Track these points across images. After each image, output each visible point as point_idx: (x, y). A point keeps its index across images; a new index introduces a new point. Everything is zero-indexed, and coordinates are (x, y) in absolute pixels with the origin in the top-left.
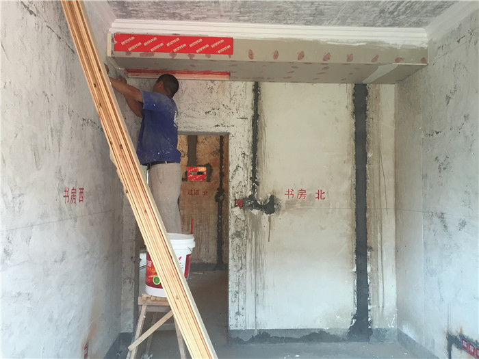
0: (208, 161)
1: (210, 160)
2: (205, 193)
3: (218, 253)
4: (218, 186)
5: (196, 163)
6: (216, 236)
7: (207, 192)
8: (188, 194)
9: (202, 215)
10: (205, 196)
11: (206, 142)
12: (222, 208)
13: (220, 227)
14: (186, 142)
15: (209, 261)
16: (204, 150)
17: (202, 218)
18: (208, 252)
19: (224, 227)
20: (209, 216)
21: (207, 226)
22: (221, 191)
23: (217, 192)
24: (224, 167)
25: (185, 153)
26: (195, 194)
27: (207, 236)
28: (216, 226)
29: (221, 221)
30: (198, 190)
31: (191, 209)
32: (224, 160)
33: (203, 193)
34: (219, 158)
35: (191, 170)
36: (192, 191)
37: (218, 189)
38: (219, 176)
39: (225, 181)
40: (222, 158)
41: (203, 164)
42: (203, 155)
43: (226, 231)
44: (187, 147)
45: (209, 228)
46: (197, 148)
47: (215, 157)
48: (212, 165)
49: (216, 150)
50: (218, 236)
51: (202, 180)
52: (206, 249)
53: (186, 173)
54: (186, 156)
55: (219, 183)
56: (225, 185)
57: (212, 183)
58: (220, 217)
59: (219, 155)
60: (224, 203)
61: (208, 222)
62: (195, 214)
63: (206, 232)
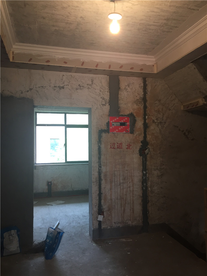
0: (131, 111)
1: (133, 109)
2: (129, 146)
3: (143, 214)
4: (141, 138)
5: (119, 112)
6: (141, 195)
7: (131, 145)
8: (111, 148)
9: (126, 171)
10: (129, 149)
11: (129, 89)
12: (146, 163)
13: (145, 184)
14: (107, 87)
15: (134, 223)
16: (126, 98)
17: (126, 174)
18: (133, 212)
19: (149, 184)
20: (133, 172)
21: (131, 183)
22: (145, 144)
23: (141, 146)
24: (148, 117)
25: (106, 101)
26: (118, 148)
27: (131, 195)
28: (141, 183)
29: (146, 178)
30: (121, 144)
31: (114, 164)
32: (147, 109)
33: (127, 147)
34: (142, 107)
35: (114, 121)
36: (114, 144)
37: (142, 142)
38: (142, 128)
39: (149, 133)
40: (145, 107)
41: (126, 114)
42: (126, 104)
43: (151, 189)
44: (109, 94)
45: (133, 186)
46: (119, 96)
47: (139, 106)
48: (135, 114)
49: (140, 99)
50: (143, 194)
51: (124, 132)
52: (130, 210)
53: (108, 124)
54: (108, 104)
55: (143, 135)
56: (149, 138)
57: (135, 135)
58: (144, 172)
59: (142, 104)
60: (148, 158)
61: (132, 180)
62: (119, 171)
63: (130, 191)
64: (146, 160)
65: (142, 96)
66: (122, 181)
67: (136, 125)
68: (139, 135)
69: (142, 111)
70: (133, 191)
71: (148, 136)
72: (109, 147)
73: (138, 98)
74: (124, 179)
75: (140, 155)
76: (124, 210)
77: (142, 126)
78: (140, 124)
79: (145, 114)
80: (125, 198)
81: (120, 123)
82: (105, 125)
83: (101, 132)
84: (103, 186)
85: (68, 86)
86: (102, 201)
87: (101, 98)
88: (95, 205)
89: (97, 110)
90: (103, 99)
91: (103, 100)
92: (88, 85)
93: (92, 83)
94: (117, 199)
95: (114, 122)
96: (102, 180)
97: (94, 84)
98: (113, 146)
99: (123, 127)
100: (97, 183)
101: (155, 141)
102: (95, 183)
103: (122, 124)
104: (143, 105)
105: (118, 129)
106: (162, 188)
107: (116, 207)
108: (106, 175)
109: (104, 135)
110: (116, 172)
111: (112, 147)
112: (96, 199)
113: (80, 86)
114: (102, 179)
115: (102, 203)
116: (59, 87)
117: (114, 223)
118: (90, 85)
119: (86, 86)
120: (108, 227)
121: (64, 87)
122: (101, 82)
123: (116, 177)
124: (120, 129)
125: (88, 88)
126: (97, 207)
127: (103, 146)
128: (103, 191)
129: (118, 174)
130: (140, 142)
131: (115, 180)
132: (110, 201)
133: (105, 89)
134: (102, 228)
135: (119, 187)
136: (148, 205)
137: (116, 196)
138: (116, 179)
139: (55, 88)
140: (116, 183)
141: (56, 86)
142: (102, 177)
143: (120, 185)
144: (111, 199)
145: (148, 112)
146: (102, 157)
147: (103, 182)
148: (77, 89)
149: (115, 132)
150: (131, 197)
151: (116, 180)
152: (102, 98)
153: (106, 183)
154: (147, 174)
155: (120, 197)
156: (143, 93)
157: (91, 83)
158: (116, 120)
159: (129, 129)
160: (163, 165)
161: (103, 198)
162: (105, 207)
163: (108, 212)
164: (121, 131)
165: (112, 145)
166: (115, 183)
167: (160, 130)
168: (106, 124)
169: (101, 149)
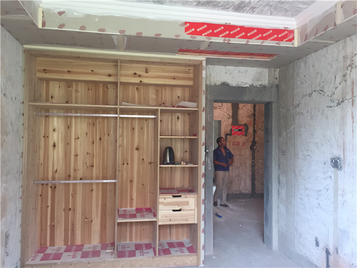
1: (247, 121)
2: (244, 144)
3: (252, 186)
4: (252, 140)
5: (238, 123)
6: (251, 174)
8: (233, 145)
9: (242, 160)
10: (244, 146)
11: (244, 109)
12: (254, 155)
13: (253, 168)
14: (231, 108)
15: (246, 192)
16: (243, 114)
17: (242, 162)
18: (246, 185)
19: (256, 168)
20: (246, 160)
21: (245, 167)
22: (254, 143)
23: (252, 144)
24: (256, 126)
25: (230, 116)
26: (237, 145)
27: (245, 174)
28: (251, 167)
29: (254, 164)
30: (239, 142)
32: (256, 121)
34: (252, 119)
35: (234, 128)
36: (235, 142)
37: (252, 142)
38: (252, 133)
39: (257, 136)
40: (254, 120)
41: (242, 124)
42: (242, 118)
43: (257, 171)
45: (246, 169)
46: (238, 113)
47: (250, 119)
48: (248, 124)
49: (251, 114)
51: (241, 135)
52: (244, 184)
53: (231, 130)
54: (231, 118)
55: (253, 137)
56: (256, 139)
57: (248, 137)
58: (253, 161)
60: (256, 152)
61: (245, 165)
62: (237, 159)
63: (244, 172)
64: (254, 153)
65: (253, 113)
67: (249, 131)
68: (250, 137)
69: (252, 122)
70: (246, 172)
75: (251, 150)
76: (240, 183)
78: (251, 130)
79: (254, 124)
82: (229, 131)
83: (227, 135)
89: (225, 121)
91: (228, 116)
99: (240, 132)
103: (240, 130)
105: (237, 133)
109: (228, 137)
122: (227, 105)
136: (255, 181)
149: (235, 135)
150: (245, 176)
154: (255, 162)
156: (253, 111)
158: (236, 127)
159: (244, 134)
164: (239, 134)
165: (233, 143)
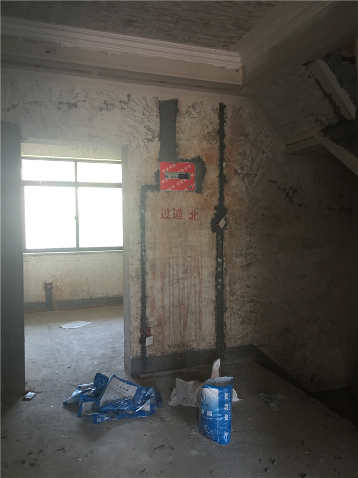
0: (198, 152)
1: (202, 150)
2: (194, 215)
3: (217, 330)
4: (215, 201)
5: (177, 154)
6: (214, 299)
7: (197, 213)
8: (162, 217)
9: (188, 258)
10: (193, 221)
11: (194, 113)
12: (222, 244)
13: (220, 281)
14: (156, 108)
15: (201, 346)
16: (190, 128)
17: (189, 264)
18: (200, 328)
19: (227, 279)
20: (200, 260)
21: (196, 279)
22: (221, 211)
23: (215, 214)
24: (226, 165)
25: (154, 133)
26: (174, 217)
27: (197, 299)
28: (213, 279)
29: (222, 269)
30: (180, 210)
31: (168, 247)
32: (225, 151)
33: (190, 216)
34: (217, 146)
35: (167, 169)
36: (168, 210)
37: (216, 208)
38: (217, 183)
39: (229, 192)
40: (222, 147)
41: (189, 158)
42: (188, 140)
43: (230, 287)
44: (158, 119)
45: (200, 284)
46: (177, 124)
47: (211, 143)
48: (204, 159)
49: (213, 131)
50: (216, 297)
51: (186, 190)
52: (195, 324)
53: (158, 175)
54: (157, 139)
55: (218, 196)
56: (227, 201)
57: (205, 195)
58: (220, 260)
59: (217, 141)
60: (226, 236)
61: (199, 273)
62: (176, 257)
63: (195, 292)
64: (222, 239)
65: (217, 127)
66: (181, 276)
67: (206, 178)
68: (212, 195)
69: (216, 153)
70: (200, 292)
71: (226, 197)
72: (160, 216)
73: (210, 130)
74: (186, 271)
75: (213, 231)
76: (185, 324)
77: (217, 180)
78: (212, 176)
79: (222, 160)
80: (186, 304)
81: (179, 175)
82: (152, 177)
83: (145, 188)
84: (148, 285)
85: (83, 102)
86: (148, 311)
87: (145, 127)
88: (136, 316)
89: (138, 149)
90: (148, 130)
91: (149, 132)
92: (121, 102)
93: (129, 100)
94: (173, 306)
95: (168, 172)
96: (147, 274)
97: (133, 101)
98: (167, 213)
99: (183, 181)
100: (139, 280)
101: (238, 207)
102: (135, 279)
103: (181, 177)
104: (219, 142)
105: (176, 185)
106: (248, 286)
107: (172, 319)
108: (153, 266)
109: (150, 194)
110: (171, 260)
111: (165, 216)
112: (137, 307)
113: (107, 104)
114: (147, 271)
115: (147, 314)
116: (67, 103)
117: (167, 347)
118: (125, 103)
119: (117, 103)
120: (157, 354)
121: (78, 104)
122: (145, 98)
123: (171, 268)
124: (178, 184)
125: (122, 108)
126: (139, 320)
127: (148, 214)
128: (149, 292)
129: (175, 263)
130: (213, 207)
131: (169, 273)
132: (161, 310)
133: (152, 111)
134: (147, 356)
135: (177, 285)
136: (224, 314)
137: (171, 301)
138: (171, 271)
139: (60, 106)
140: (171, 279)
141: (63, 102)
142: (148, 270)
143: (178, 282)
144: (163, 307)
145: (226, 155)
146: (148, 234)
147: (149, 277)
148: (101, 109)
149: (170, 189)
150: (197, 303)
151: (171, 274)
152: (147, 128)
153: (154, 279)
154: (224, 264)
155: (179, 302)
156: (218, 122)
157: (126, 99)
158: (171, 167)
159: (194, 185)
160: (251, 247)
161: (148, 304)
162: (152, 320)
163: (158, 328)
164: (181, 188)
165: (164, 214)
166: (169, 278)
167: (247, 187)
168: (153, 175)
169: (145, 218)
